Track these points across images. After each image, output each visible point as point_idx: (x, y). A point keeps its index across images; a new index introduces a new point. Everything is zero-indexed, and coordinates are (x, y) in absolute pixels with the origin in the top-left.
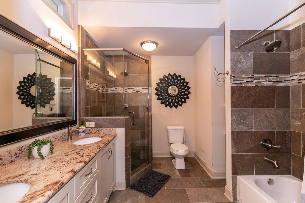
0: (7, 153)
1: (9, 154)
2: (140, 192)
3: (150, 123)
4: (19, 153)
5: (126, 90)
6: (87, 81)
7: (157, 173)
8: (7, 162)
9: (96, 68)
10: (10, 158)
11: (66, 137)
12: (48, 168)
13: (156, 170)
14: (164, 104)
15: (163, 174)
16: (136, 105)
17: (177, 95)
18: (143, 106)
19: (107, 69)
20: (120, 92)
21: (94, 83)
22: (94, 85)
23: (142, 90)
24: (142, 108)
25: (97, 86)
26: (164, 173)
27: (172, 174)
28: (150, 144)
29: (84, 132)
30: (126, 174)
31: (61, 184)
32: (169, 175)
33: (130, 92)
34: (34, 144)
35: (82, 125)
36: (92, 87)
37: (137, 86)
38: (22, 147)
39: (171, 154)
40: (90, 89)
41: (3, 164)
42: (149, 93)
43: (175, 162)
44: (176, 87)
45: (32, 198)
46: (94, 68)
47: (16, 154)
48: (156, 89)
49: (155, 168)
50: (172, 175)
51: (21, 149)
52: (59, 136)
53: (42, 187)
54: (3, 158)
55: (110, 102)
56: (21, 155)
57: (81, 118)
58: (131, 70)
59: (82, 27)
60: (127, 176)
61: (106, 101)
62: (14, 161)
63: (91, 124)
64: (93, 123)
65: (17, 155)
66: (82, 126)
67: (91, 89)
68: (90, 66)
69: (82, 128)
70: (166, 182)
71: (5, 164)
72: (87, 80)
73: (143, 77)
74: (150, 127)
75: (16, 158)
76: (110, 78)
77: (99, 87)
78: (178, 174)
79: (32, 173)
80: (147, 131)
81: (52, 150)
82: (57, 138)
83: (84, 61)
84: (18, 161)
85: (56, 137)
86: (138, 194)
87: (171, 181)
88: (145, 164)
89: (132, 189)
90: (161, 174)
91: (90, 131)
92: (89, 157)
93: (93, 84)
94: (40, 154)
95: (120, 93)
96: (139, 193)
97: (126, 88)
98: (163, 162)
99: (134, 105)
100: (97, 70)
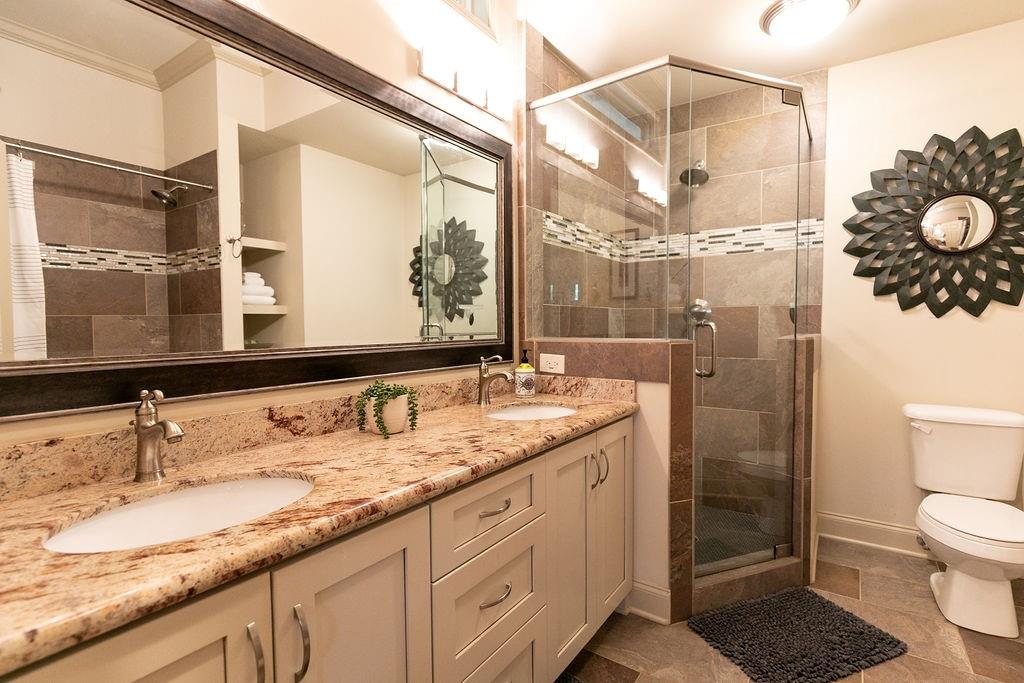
0: (316, 407)
1: (319, 410)
2: (729, 655)
3: (801, 378)
4: (345, 413)
5: (703, 245)
6: (548, 217)
7: (827, 606)
8: (314, 428)
9: (585, 171)
10: (321, 420)
11: (474, 394)
12: (375, 462)
13: (825, 594)
14: (894, 296)
15: (862, 621)
16: (746, 302)
17: (982, 247)
18: (776, 309)
19: (629, 172)
20: (678, 254)
21: (577, 224)
22: (577, 233)
23: (774, 237)
24: (773, 316)
25: (589, 236)
26: (870, 620)
27: (921, 638)
28: (797, 472)
29: (528, 384)
30: (672, 567)
31: (369, 509)
32: (898, 636)
33: (719, 250)
34: (369, 393)
35: (524, 360)
36: (570, 239)
37: (752, 223)
38: (350, 399)
39: (923, 542)
40: (563, 246)
41: (307, 431)
42: (812, 246)
43: (945, 586)
44: (976, 201)
45: (283, 521)
46: (578, 171)
47: (335, 413)
48: (852, 227)
49: (818, 584)
50: (918, 645)
51: (348, 402)
52: (455, 388)
53: (322, 503)
54: (307, 416)
55: (649, 296)
56: (347, 420)
57: (526, 340)
58: (727, 155)
59: (528, 26)
60: (676, 576)
61: (633, 294)
62: (332, 431)
63: (553, 363)
64: (561, 359)
65: (339, 417)
66: (524, 365)
67: (566, 246)
68: (561, 163)
69: (525, 371)
70: (872, 663)
71: (310, 434)
72: (549, 214)
73: (783, 178)
74: (801, 399)
75: (336, 423)
76: (643, 204)
77: (598, 239)
78: (958, 648)
79: (336, 464)
80: (784, 412)
81: (415, 418)
82: (447, 390)
83: (535, 144)
84: (340, 433)
85: (443, 389)
86: (717, 662)
87: (903, 668)
88: (769, 553)
89: (697, 632)
90: (848, 618)
91: (552, 387)
92: (497, 455)
93: (575, 229)
94: (380, 422)
95: (677, 257)
96: (722, 658)
97: (703, 235)
98: (873, 570)
99: (735, 305)
100: (588, 176)
